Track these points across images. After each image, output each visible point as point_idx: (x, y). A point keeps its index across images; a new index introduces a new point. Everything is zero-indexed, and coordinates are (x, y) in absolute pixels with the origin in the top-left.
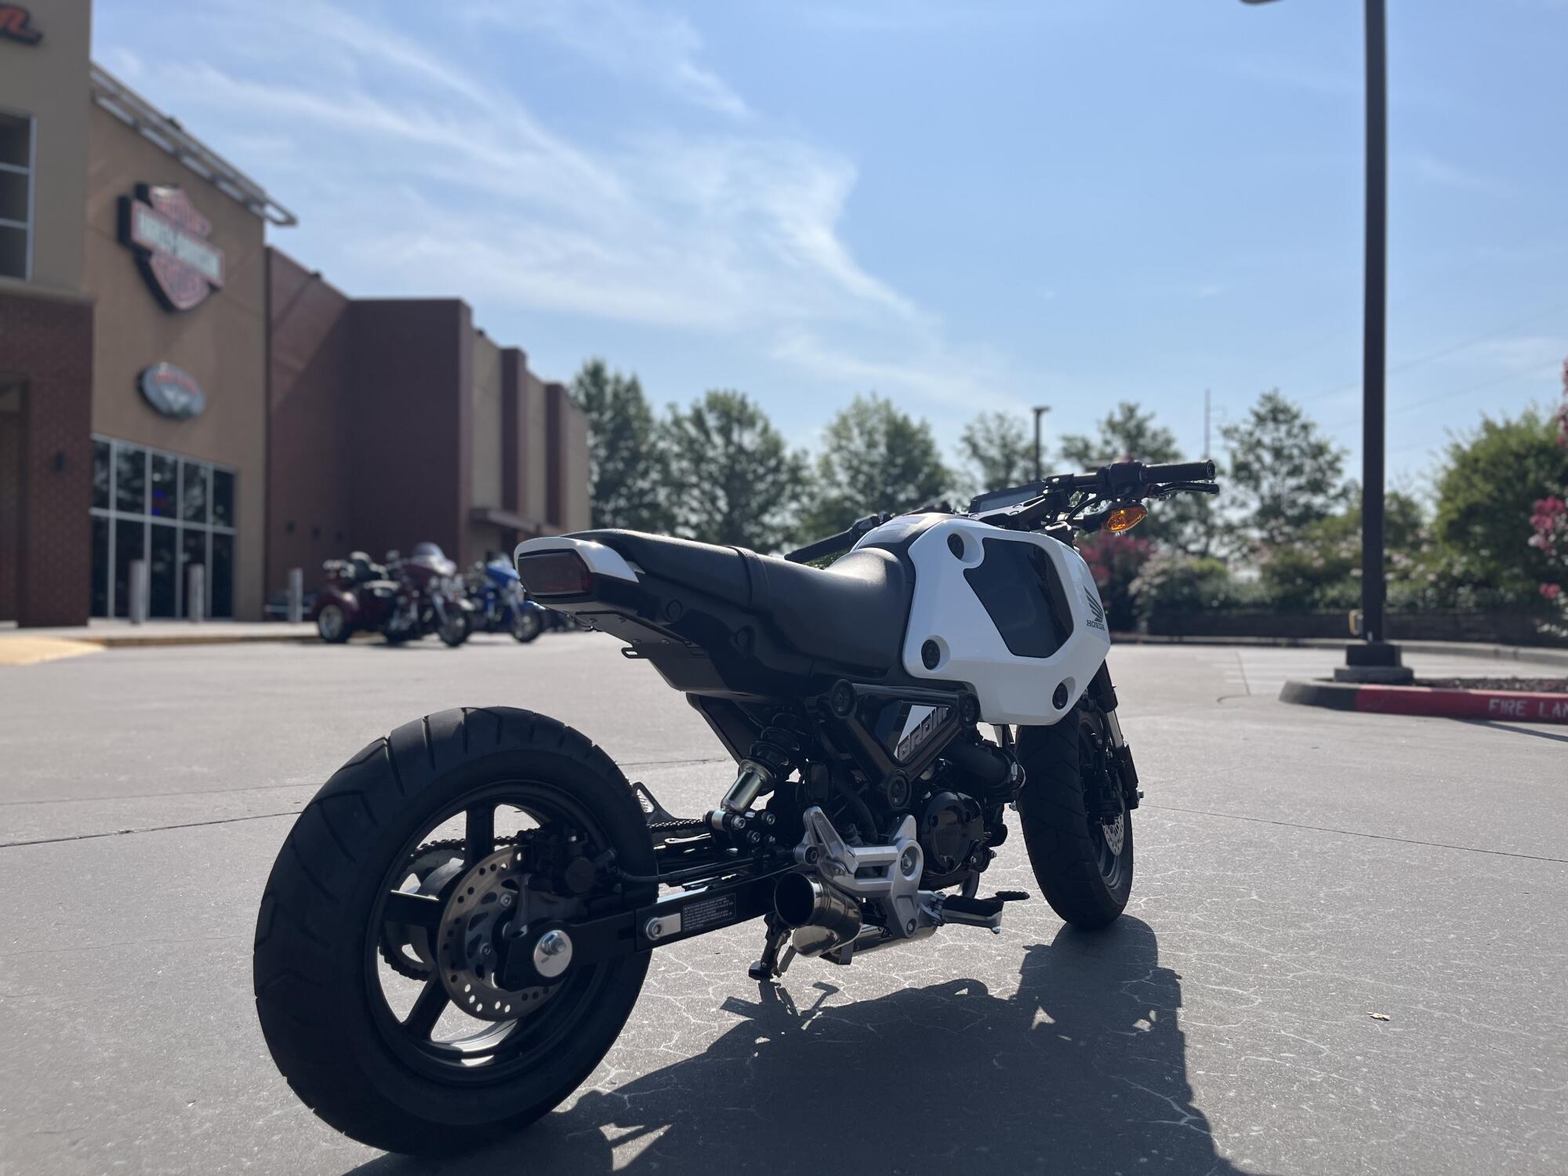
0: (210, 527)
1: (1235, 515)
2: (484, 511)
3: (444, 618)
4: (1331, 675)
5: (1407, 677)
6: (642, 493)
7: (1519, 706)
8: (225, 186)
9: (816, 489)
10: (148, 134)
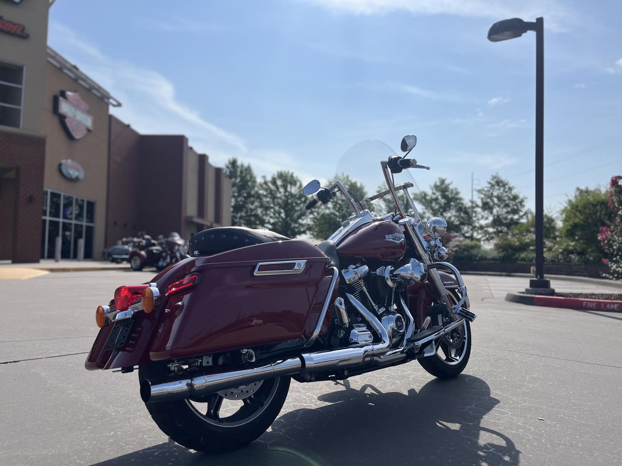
0: (84, 223)
1: (483, 222)
2: (192, 217)
4: (524, 290)
5: (552, 293)
6: (252, 210)
7: (594, 305)
8: (94, 92)
10: (66, 71)
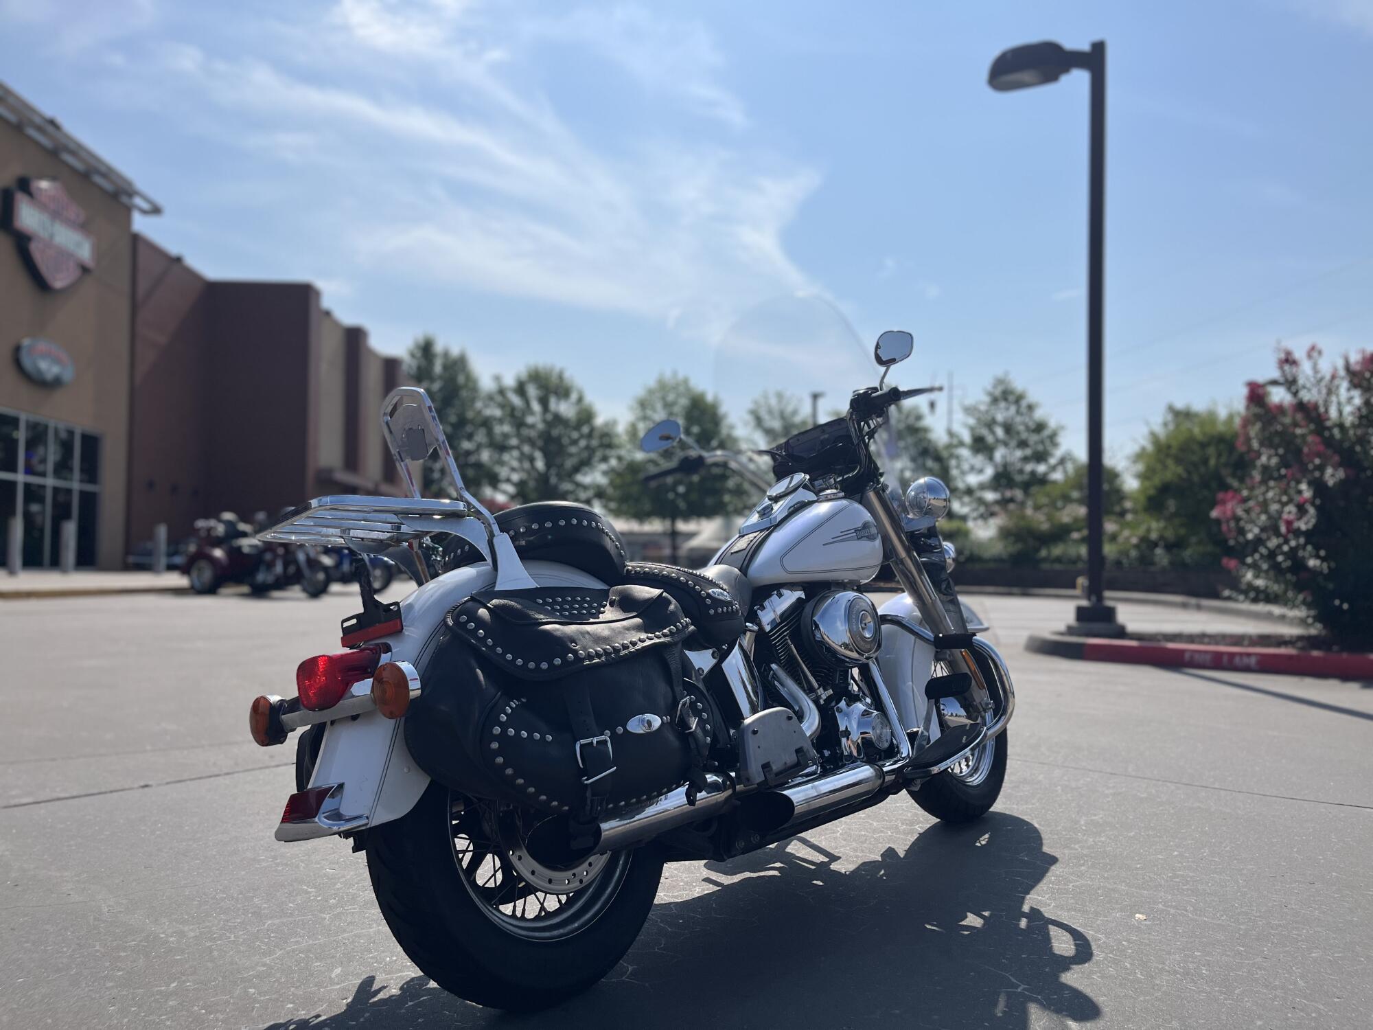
0: (76, 485)
1: (973, 480)
2: (330, 471)
3: (306, 572)
4: (1062, 627)
5: (1121, 633)
6: (468, 453)
7: (1208, 658)
8: (98, 179)
9: (623, 452)
10: (32, 132)
